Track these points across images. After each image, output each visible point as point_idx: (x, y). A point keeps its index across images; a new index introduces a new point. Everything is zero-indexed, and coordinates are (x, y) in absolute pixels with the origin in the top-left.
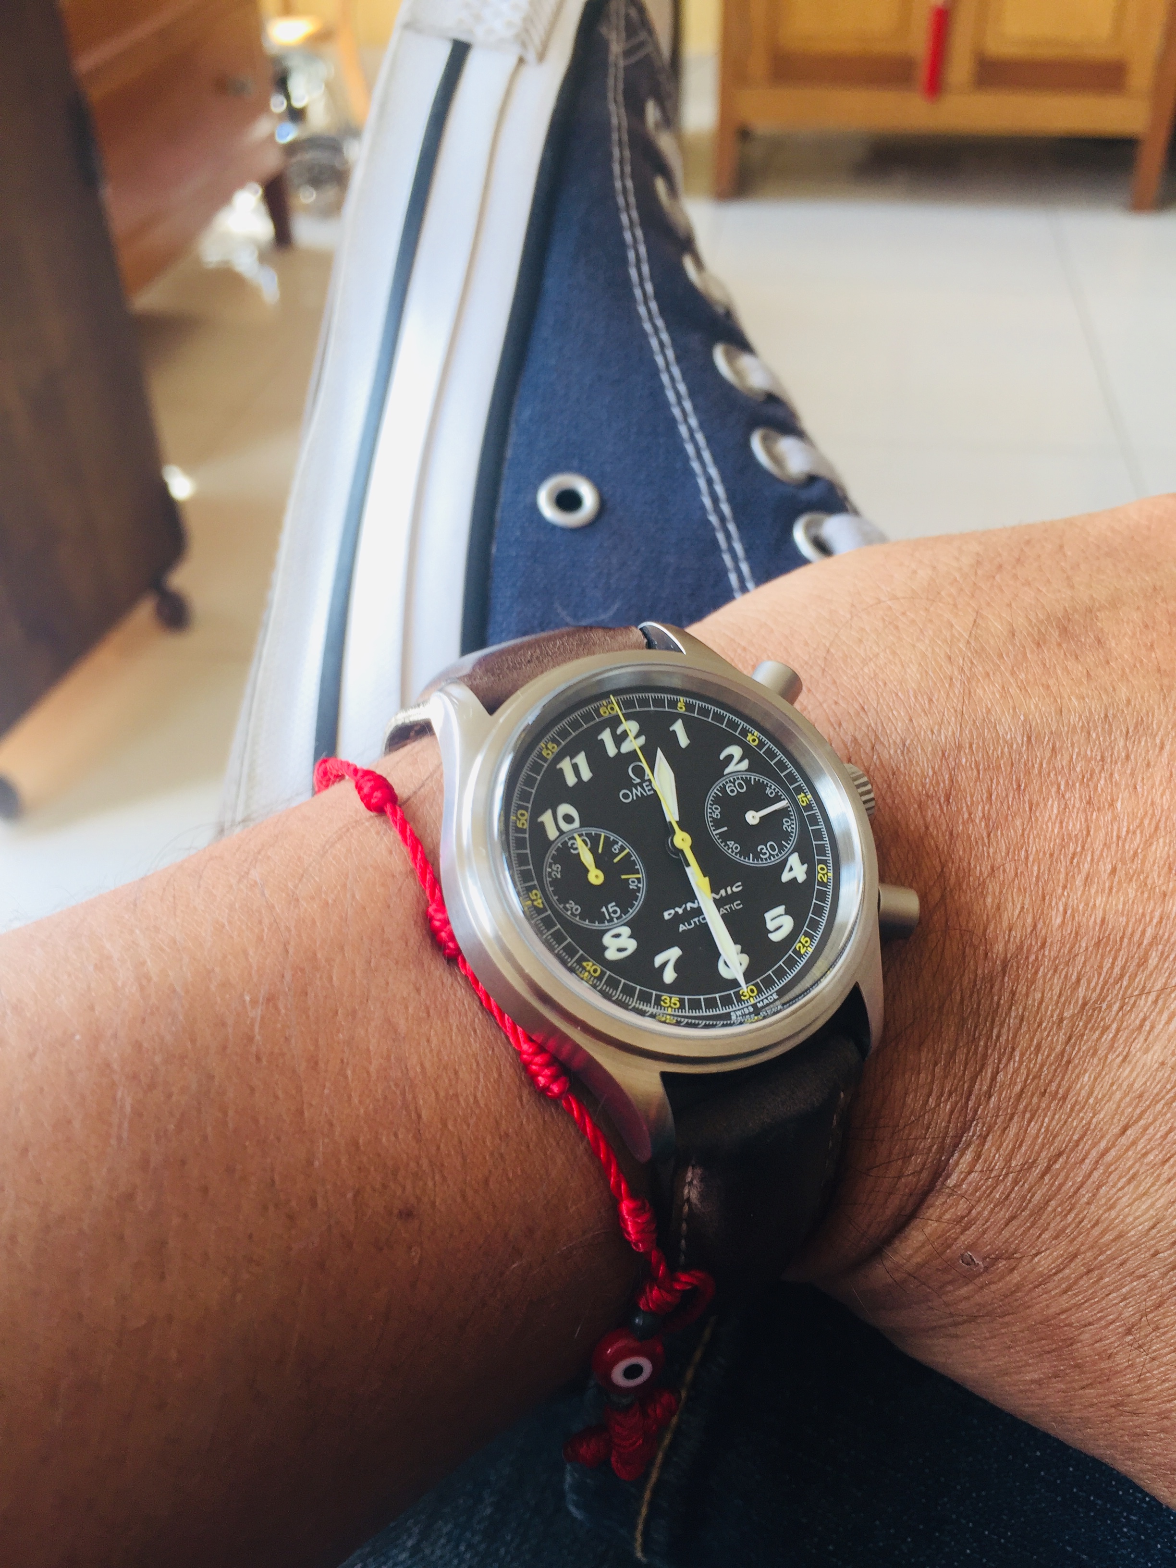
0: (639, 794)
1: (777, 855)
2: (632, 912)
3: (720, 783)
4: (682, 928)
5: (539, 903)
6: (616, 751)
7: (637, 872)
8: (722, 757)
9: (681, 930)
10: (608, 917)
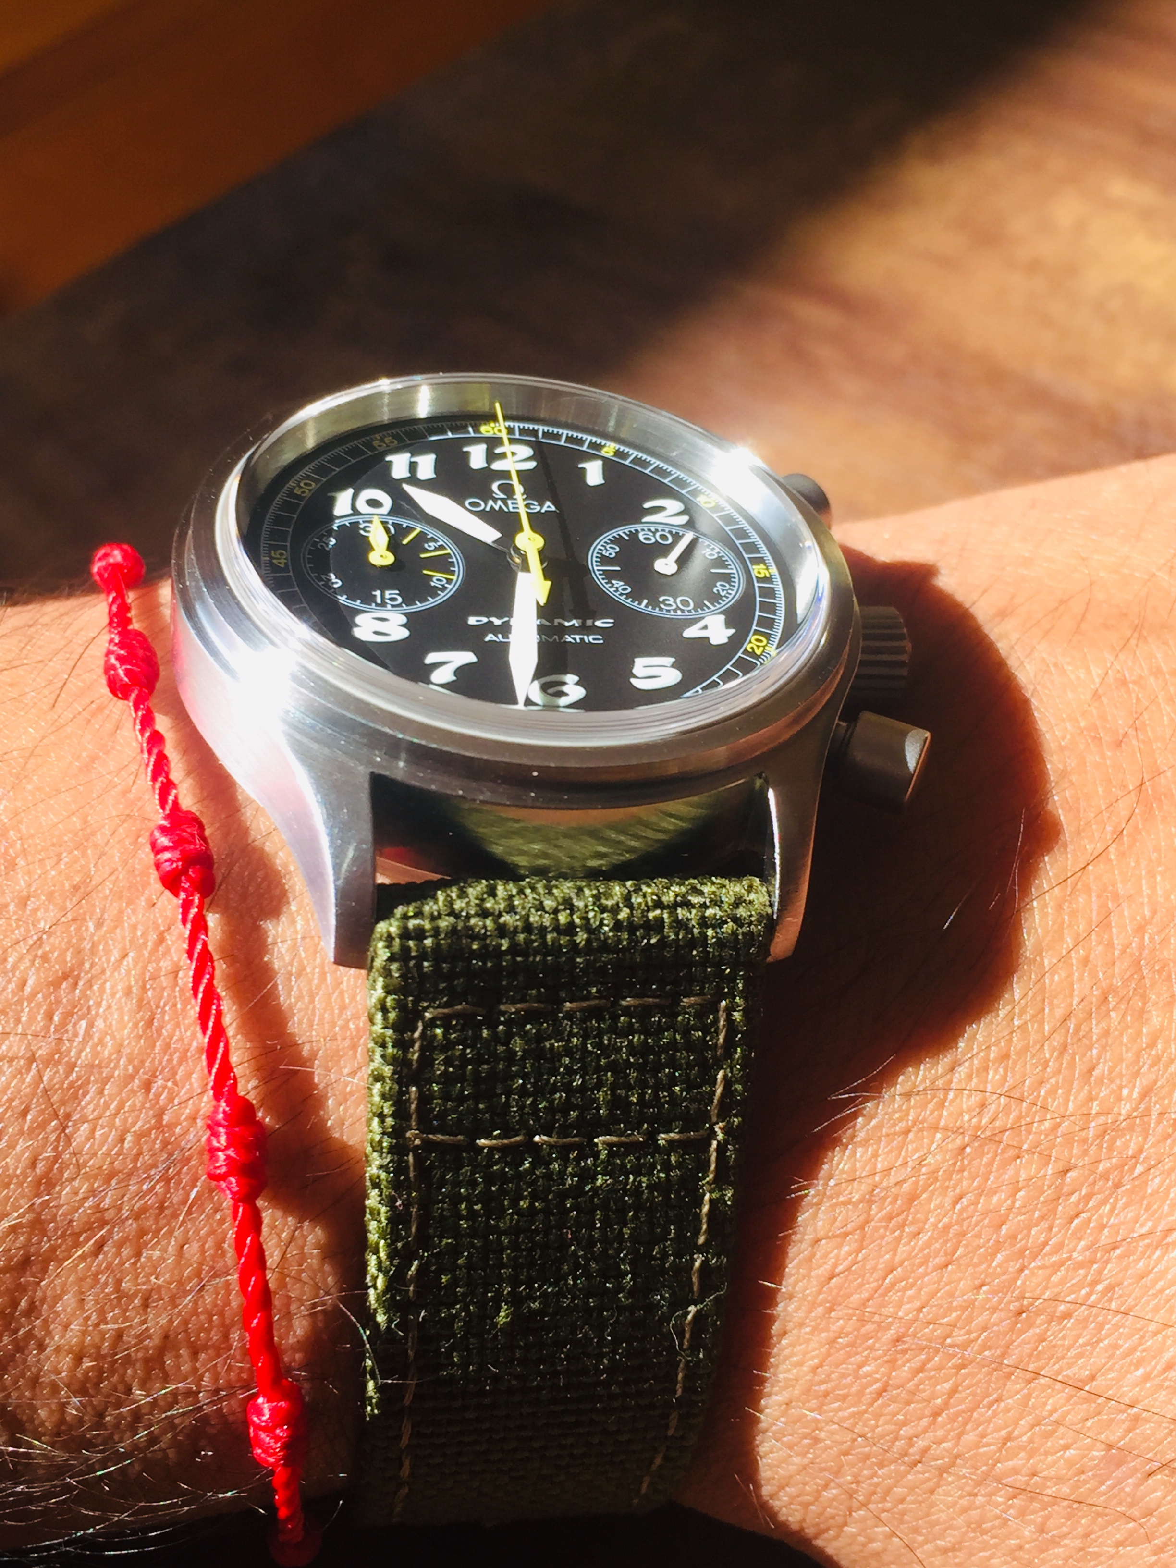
0: (497, 508)
1: (689, 611)
2: (419, 606)
3: (632, 528)
4: (490, 637)
5: (281, 563)
6: (485, 465)
7: (453, 573)
8: (647, 505)
9: (487, 639)
10: (379, 601)
